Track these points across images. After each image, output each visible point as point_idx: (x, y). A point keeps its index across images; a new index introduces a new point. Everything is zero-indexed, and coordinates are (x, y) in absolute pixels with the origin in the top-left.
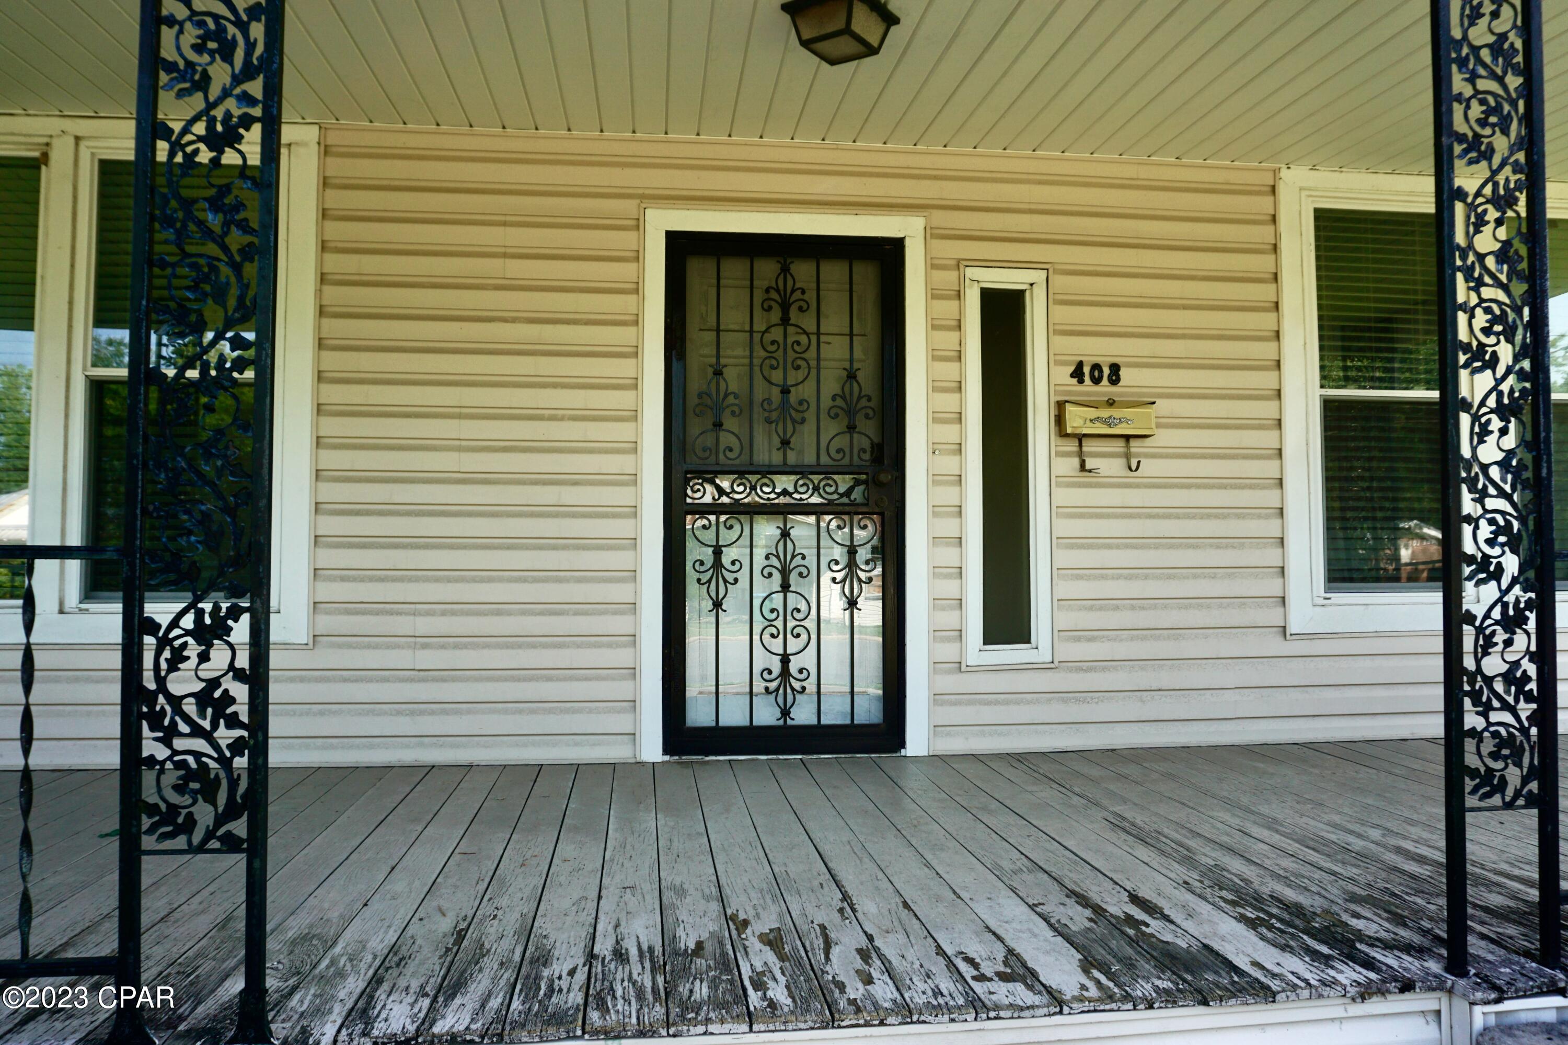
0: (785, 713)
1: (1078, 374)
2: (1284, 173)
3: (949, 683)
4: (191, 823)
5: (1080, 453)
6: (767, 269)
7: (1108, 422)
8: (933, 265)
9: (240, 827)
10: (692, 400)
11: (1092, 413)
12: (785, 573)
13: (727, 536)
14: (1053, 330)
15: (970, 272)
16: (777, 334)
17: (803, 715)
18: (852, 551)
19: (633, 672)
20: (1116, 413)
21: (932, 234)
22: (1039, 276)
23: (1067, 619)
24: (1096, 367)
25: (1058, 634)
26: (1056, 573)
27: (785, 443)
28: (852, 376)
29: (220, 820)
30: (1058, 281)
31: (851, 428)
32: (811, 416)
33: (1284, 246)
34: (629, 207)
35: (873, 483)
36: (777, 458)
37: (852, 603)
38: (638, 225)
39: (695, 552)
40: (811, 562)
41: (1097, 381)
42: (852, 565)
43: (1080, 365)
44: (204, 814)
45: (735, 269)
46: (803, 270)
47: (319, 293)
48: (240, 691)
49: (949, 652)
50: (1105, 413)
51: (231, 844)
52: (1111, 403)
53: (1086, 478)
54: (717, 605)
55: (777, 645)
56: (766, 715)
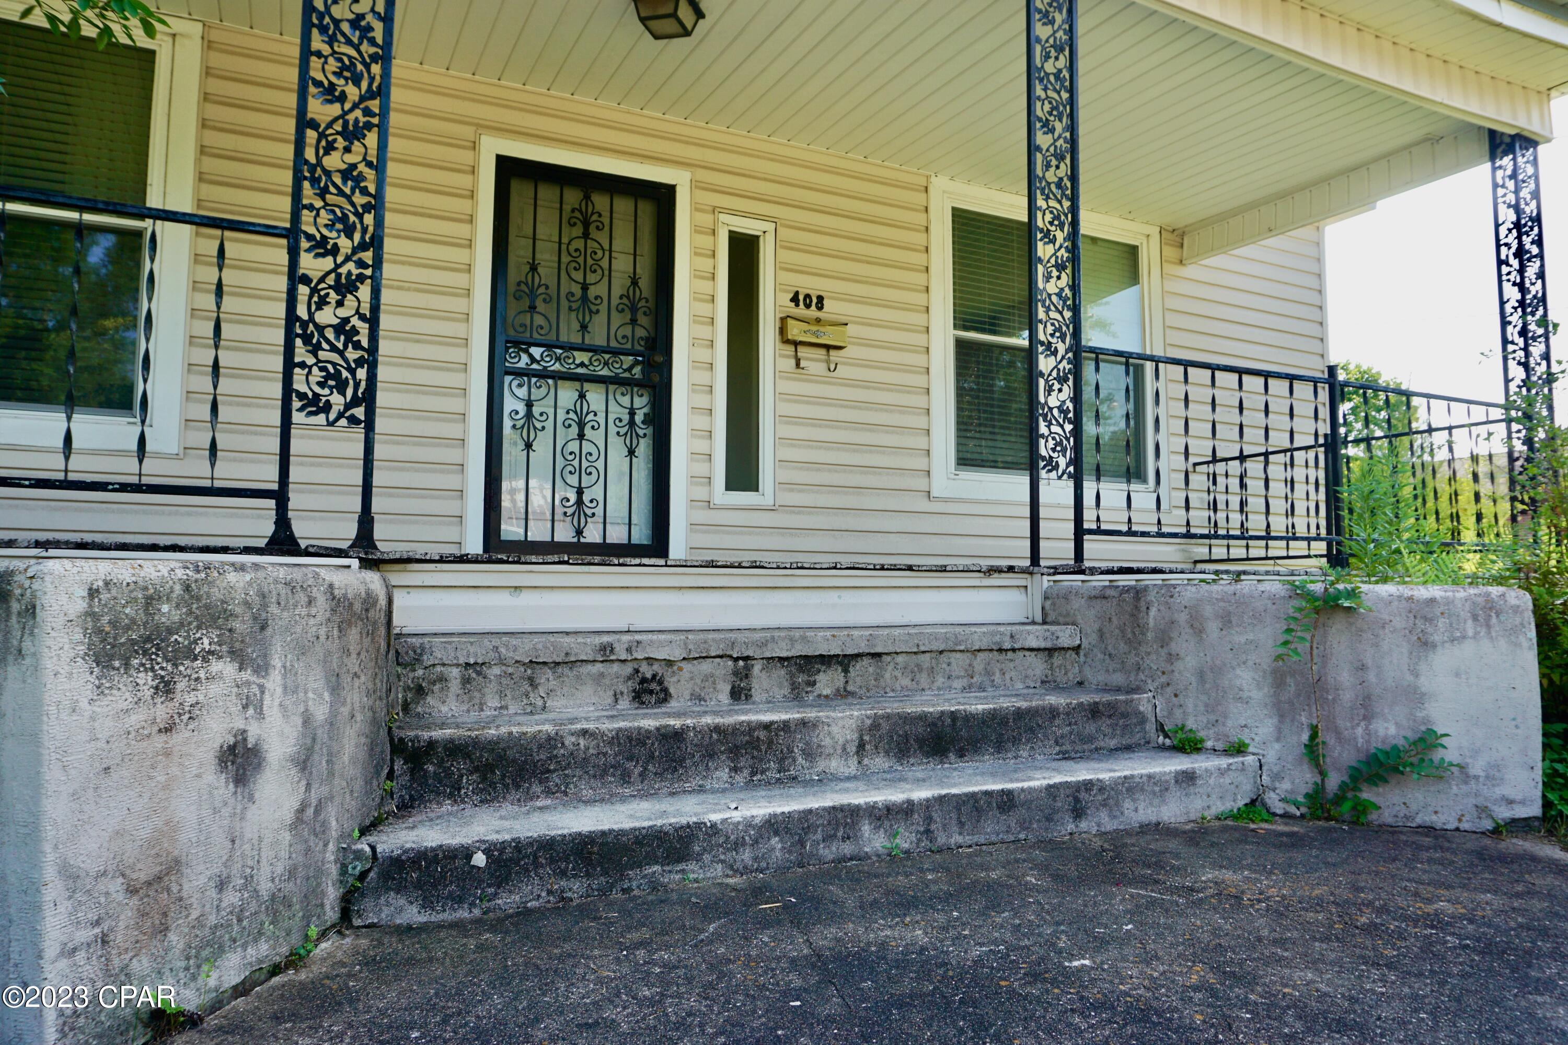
0: (579, 532)
1: (795, 299)
2: (933, 179)
3: (702, 516)
4: (327, 407)
5: (796, 355)
6: (573, 197)
7: (816, 334)
8: (696, 208)
9: (359, 412)
10: (512, 288)
11: (805, 326)
12: (581, 425)
13: (536, 394)
14: (779, 267)
15: (722, 217)
16: (579, 244)
17: (592, 535)
18: (632, 413)
19: (461, 493)
20: (821, 329)
21: (696, 185)
22: (770, 227)
23: (787, 475)
24: (808, 296)
25: (781, 485)
26: (779, 440)
27: (584, 327)
28: (634, 282)
29: (348, 407)
30: (783, 232)
31: (633, 321)
32: (603, 308)
33: (932, 228)
34: (468, 132)
35: (649, 365)
36: (576, 339)
37: (631, 453)
38: (474, 146)
39: (512, 404)
40: (601, 418)
41: (808, 306)
42: (632, 423)
43: (797, 293)
44: (337, 401)
45: (548, 193)
46: (600, 201)
48: (363, 328)
49: (701, 493)
50: (814, 328)
51: (353, 420)
52: (818, 322)
53: (800, 371)
54: (529, 446)
55: (573, 480)
56: (564, 534)
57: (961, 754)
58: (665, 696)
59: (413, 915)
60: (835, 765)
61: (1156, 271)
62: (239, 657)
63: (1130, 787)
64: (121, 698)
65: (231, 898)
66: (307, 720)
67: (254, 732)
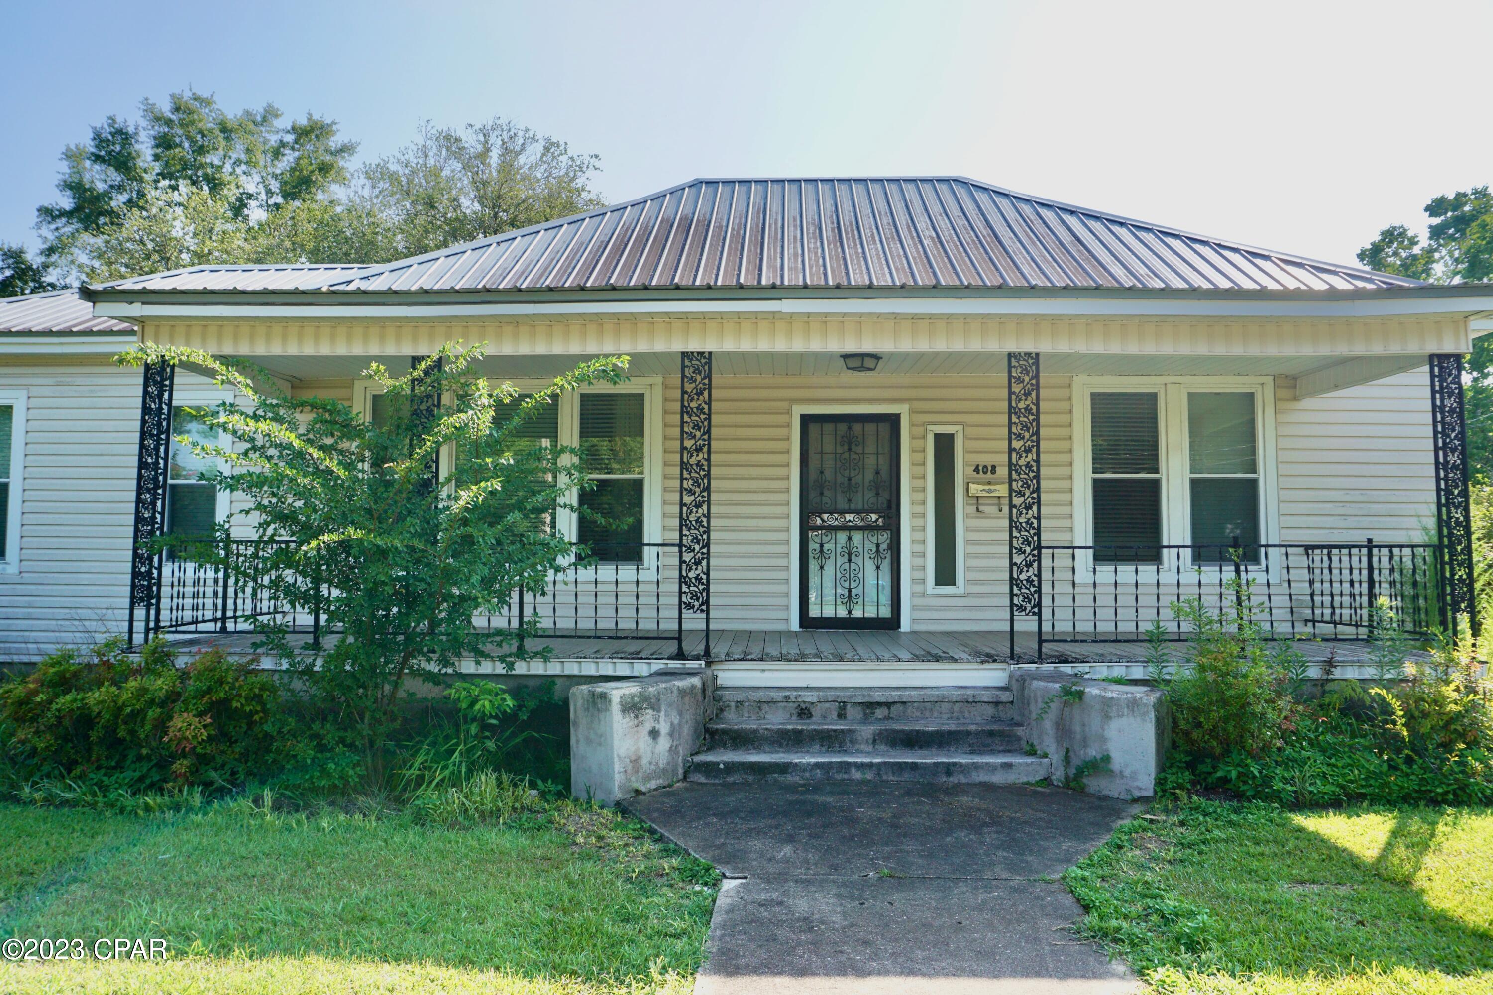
0: (850, 612)
1: (977, 470)
2: (1075, 377)
3: (920, 601)
4: (693, 607)
5: (978, 504)
6: (842, 427)
7: (989, 491)
8: (912, 425)
9: (704, 608)
10: (811, 484)
11: (981, 487)
12: (850, 554)
13: (825, 539)
14: (966, 451)
15: (930, 427)
16: (846, 455)
17: (857, 613)
18: (878, 546)
19: (787, 594)
20: (992, 487)
21: (912, 412)
22: (960, 428)
23: (973, 575)
24: (985, 467)
25: (968, 582)
26: (967, 556)
27: (850, 501)
28: (877, 472)
29: (700, 606)
30: (969, 430)
31: (877, 494)
32: (861, 489)
33: (1075, 410)
34: (785, 405)
35: (886, 517)
36: (846, 507)
37: (878, 567)
38: (789, 413)
39: (813, 546)
40: (860, 550)
41: (985, 473)
42: (878, 551)
43: (978, 466)
44: (697, 604)
45: (828, 427)
46: (857, 428)
47: (664, 443)
48: (704, 577)
49: (919, 588)
50: (987, 487)
51: (702, 610)
52: (989, 483)
53: (979, 515)
54: (822, 567)
55: (846, 584)
56: (842, 613)
57: (921, 747)
58: (810, 716)
59: (703, 779)
60: (863, 747)
61: (1270, 411)
62: (653, 708)
63: (976, 766)
64: (627, 719)
65: (653, 767)
66: (672, 724)
67: (657, 727)
